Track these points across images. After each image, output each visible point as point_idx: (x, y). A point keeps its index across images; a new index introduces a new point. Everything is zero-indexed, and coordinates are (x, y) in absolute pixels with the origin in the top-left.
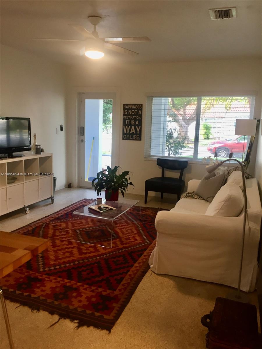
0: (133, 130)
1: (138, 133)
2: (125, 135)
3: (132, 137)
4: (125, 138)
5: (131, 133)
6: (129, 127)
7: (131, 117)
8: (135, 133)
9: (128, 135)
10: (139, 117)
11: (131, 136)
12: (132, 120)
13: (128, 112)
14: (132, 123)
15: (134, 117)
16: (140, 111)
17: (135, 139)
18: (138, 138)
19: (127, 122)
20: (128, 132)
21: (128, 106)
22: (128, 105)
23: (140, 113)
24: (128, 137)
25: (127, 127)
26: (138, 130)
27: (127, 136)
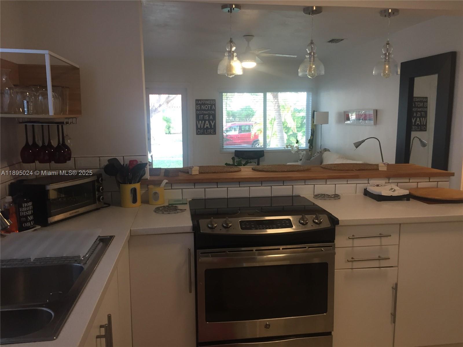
0: (207, 125)
1: (213, 127)
2: (199, 130)
3: (207, 132)
4: (199, 133)
5: (205, 127)
6: (203, 121)
7: (205, 112)
8: (209, 127)
9: (203, 130)
10: (213, 112)
11: (205, 130)
12: (206, 114)
13: (201, 107)
14: (206, 117)
15: (208, 112)
16: (213, 106)
17: (210, 134)
18: (213, 132)
19: (201, 117)
20: (202, 127)
21: (200, 102)
22: (200, 100)
23: (214, 108)
24: (202, 132)
25: (200, 122)
26: (213, 124)
27: (201, 130)
